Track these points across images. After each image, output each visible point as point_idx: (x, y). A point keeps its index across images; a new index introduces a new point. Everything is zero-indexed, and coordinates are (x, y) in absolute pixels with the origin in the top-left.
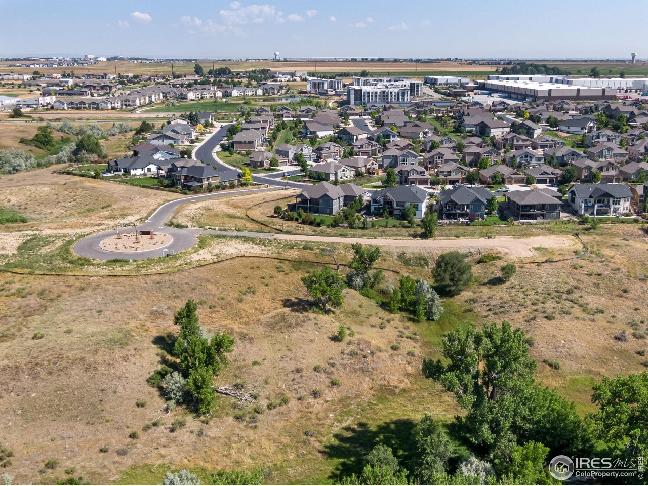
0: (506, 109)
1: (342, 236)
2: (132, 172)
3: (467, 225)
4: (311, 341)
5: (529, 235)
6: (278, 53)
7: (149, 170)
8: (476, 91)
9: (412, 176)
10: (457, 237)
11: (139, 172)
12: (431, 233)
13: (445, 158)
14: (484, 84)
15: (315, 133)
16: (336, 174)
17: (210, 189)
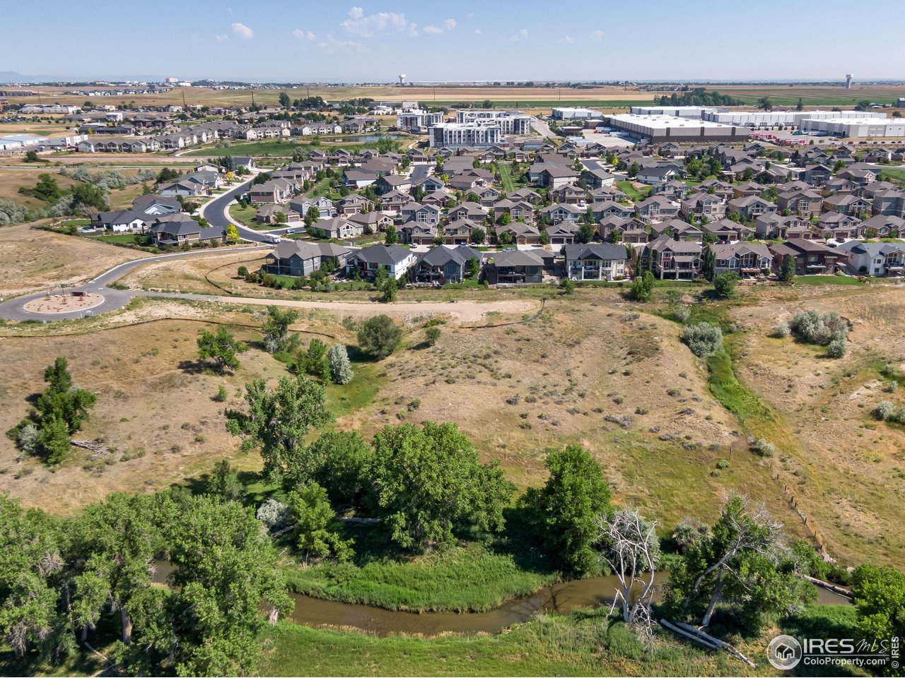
0: (601, 153)
1: (296, 299)
2: (115, 228)
3: (438, 288)
4: (190, 400)
5: (495, 300)
6: (403, 76)
7: (135, 226)
8: (599, 129)
9: (416, 234)
10: (419, 301)
11: (123, 228)
12: (390, 296)
14: (609, 120)
15: (354, 182)
16: (338, 231)
17: (186, 248)
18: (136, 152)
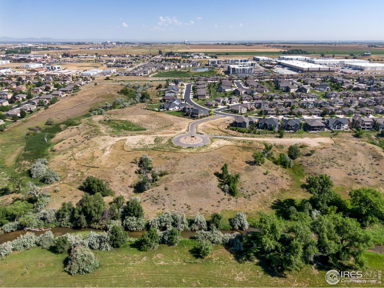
0: (293, 77)
1: (253, 137)
2: (170, 109)
3: (293, 133)
5: (315, 137)
6: (186, 41)
7: (175, 108)
8: (277, 65)
9: (269, 112)
10: (291, 138)
11: (172, 109)
12: (283, 136)
13: (278, 104)
14: (280, 62)
15: (225, 90)
16: (241, 111)
17: (201, 117)
18: (137, 76)
